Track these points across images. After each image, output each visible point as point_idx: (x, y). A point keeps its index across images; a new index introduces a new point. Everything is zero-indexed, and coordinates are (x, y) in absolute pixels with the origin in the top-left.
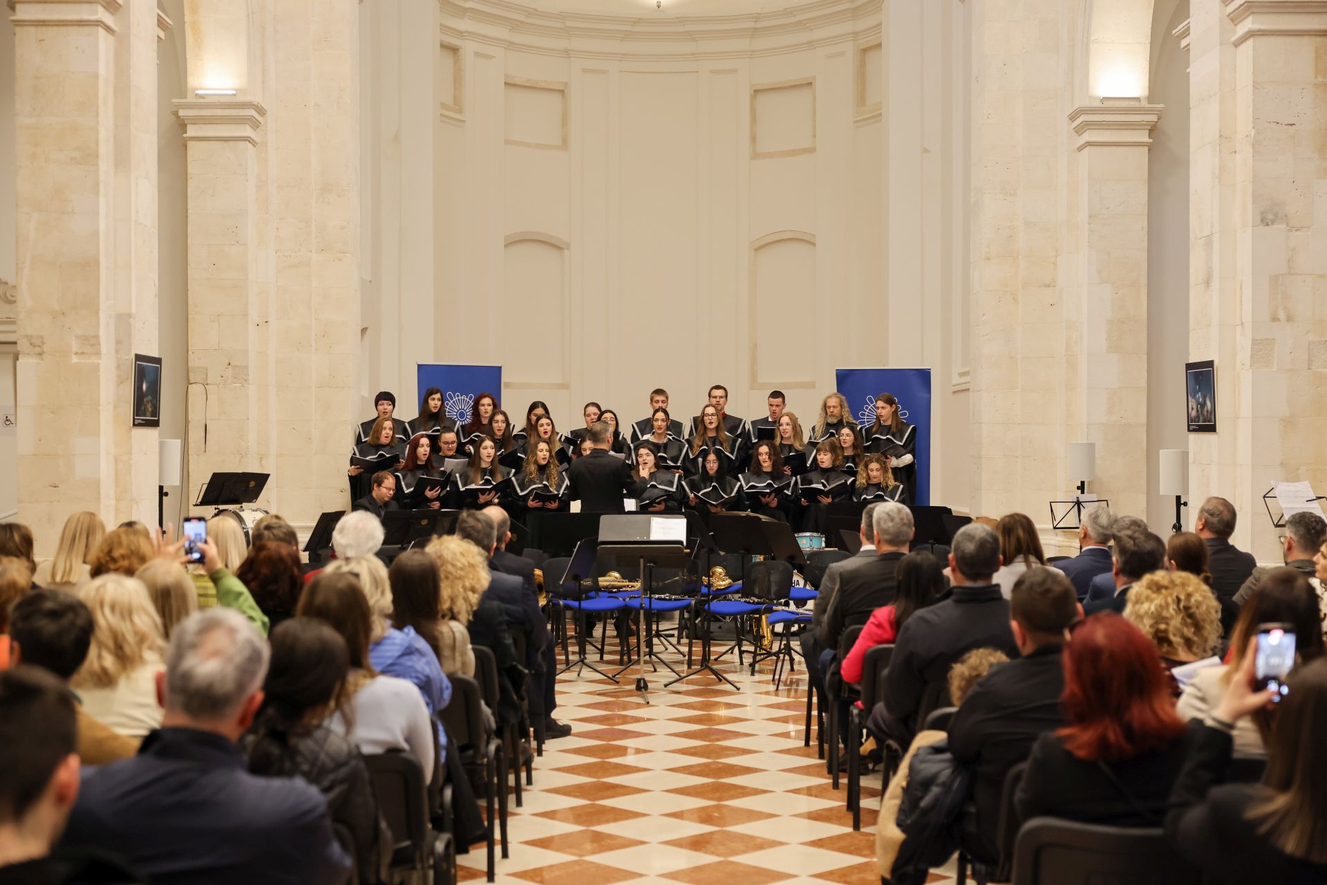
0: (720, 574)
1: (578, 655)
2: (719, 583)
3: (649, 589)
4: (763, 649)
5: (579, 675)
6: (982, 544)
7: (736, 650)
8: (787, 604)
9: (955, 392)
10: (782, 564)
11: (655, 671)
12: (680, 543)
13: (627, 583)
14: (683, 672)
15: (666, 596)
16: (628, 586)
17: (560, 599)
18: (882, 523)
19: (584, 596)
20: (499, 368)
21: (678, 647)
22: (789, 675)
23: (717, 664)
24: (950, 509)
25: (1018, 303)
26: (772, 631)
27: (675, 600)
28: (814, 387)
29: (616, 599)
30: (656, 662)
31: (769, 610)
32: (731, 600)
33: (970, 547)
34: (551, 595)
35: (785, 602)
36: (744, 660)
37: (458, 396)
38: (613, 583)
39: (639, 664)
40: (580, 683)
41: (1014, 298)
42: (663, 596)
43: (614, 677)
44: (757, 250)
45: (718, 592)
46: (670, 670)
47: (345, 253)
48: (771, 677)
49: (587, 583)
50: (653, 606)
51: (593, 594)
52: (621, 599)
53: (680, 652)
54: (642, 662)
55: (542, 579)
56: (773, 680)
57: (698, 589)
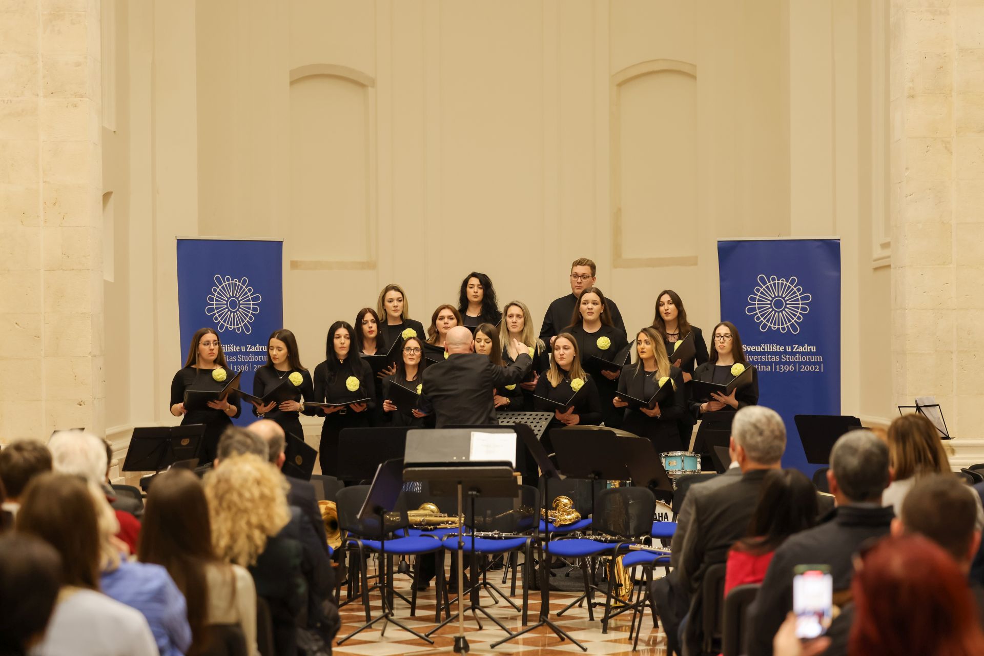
0: (565, 505)
1: (382, 611)
2: (563, 518)
3: (470, 526)
4: (620, 601)
5: (382, 635)
6: (868, 457)
7: (585, 603)
8: (648, 542)
9: (876, 269)
10: (643, 490)
11: (481, 628)
12: (508, 464)
13: (447, 519)
14: (516, 629)
15: (495, 534)
16: (447, 522)
17: (359, 538)
18: (748, 437)
19: (391, 534)
20: (280, 243)
21: (512, 600)
22: (652, 632)
23: (561, 620)
24: (859, 419)
25: (951, 153)
26: (632, 578)
27: (506, 538)
28: (696, 264)
29: (432, 538)
30: (481, 618)
31: (625, 550)
32: (578, 538)
33: (853, 462)
34: (347, 533)
35: (646, 539)
36: (595, 615)
37: (228, 280)
38: (428, 518)
39: (458, 621)
40: (384, 643)
41: (946, 147)
42: (490, 534)
43: (427, 636)
44: (620, 85)
45: (561, 529)
46: (500, 628)
47: (82, 97)
48: (627, 635)
49: (393, 517)
50: (476, 546)
51: (400, 532)
52: (436, 538)
53: (513, 606)
54: (461, 618)
55: (336, 513)
56: (630, 638)
57: (535, 525)
